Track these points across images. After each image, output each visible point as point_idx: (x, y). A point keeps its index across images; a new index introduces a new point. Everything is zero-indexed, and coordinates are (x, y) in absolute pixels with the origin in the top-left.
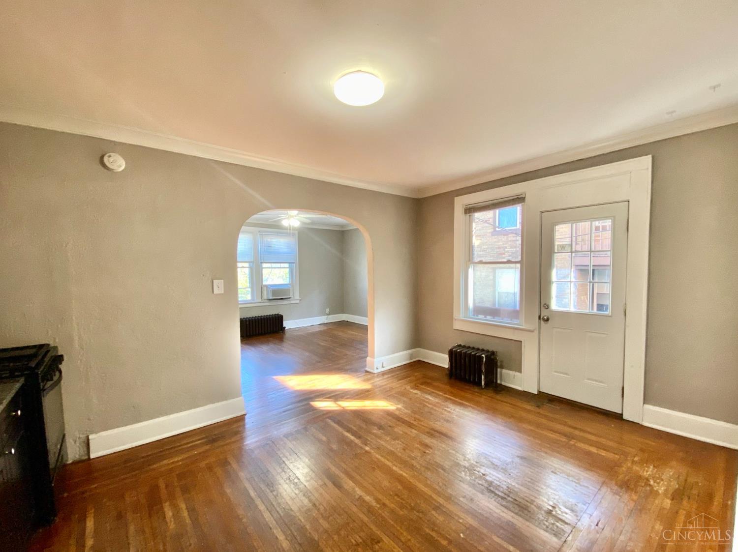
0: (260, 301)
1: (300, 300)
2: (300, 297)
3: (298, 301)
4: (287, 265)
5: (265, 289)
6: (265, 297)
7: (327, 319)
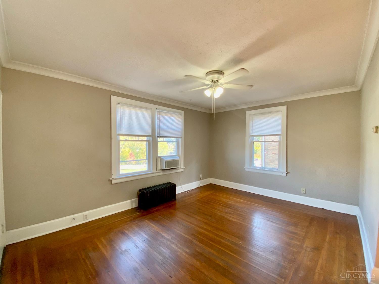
0: (156, 171)
1: (184, 169)
2: (184, 167)
3: (183, 170)
4: (174, 140)
5: (159, 160)
6: (159, 168)
7: (201, 183)
